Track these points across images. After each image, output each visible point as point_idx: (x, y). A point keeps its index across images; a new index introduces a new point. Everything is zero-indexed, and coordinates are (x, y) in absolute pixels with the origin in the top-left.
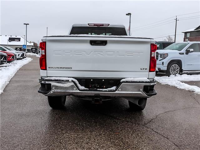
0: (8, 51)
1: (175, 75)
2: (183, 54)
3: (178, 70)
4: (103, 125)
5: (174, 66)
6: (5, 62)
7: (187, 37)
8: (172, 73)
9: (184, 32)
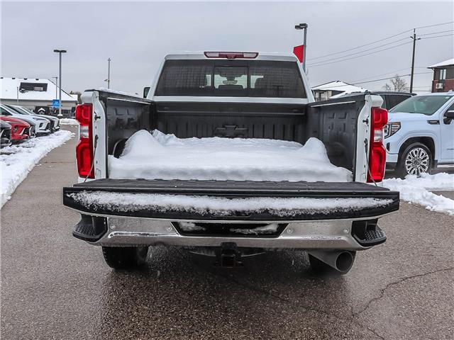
0: (15, 116)
1: (418, 174)
2: (438, 122)
3: (425, 163)
4: (245, 318)
5: (416, 152)
6: (7, 142)
7: (441, 79)
8: (410, 169)
9: (432, 68)
